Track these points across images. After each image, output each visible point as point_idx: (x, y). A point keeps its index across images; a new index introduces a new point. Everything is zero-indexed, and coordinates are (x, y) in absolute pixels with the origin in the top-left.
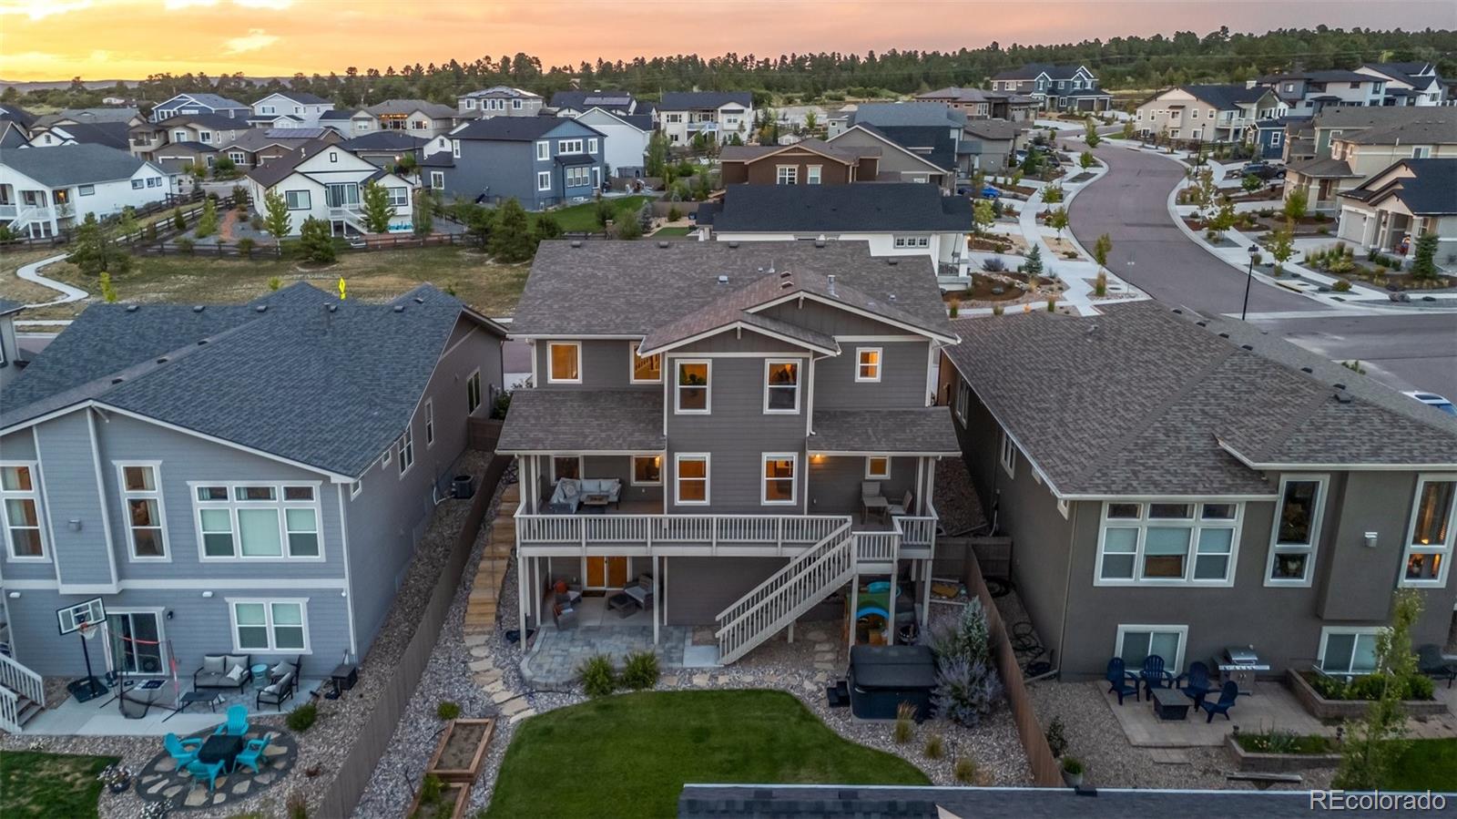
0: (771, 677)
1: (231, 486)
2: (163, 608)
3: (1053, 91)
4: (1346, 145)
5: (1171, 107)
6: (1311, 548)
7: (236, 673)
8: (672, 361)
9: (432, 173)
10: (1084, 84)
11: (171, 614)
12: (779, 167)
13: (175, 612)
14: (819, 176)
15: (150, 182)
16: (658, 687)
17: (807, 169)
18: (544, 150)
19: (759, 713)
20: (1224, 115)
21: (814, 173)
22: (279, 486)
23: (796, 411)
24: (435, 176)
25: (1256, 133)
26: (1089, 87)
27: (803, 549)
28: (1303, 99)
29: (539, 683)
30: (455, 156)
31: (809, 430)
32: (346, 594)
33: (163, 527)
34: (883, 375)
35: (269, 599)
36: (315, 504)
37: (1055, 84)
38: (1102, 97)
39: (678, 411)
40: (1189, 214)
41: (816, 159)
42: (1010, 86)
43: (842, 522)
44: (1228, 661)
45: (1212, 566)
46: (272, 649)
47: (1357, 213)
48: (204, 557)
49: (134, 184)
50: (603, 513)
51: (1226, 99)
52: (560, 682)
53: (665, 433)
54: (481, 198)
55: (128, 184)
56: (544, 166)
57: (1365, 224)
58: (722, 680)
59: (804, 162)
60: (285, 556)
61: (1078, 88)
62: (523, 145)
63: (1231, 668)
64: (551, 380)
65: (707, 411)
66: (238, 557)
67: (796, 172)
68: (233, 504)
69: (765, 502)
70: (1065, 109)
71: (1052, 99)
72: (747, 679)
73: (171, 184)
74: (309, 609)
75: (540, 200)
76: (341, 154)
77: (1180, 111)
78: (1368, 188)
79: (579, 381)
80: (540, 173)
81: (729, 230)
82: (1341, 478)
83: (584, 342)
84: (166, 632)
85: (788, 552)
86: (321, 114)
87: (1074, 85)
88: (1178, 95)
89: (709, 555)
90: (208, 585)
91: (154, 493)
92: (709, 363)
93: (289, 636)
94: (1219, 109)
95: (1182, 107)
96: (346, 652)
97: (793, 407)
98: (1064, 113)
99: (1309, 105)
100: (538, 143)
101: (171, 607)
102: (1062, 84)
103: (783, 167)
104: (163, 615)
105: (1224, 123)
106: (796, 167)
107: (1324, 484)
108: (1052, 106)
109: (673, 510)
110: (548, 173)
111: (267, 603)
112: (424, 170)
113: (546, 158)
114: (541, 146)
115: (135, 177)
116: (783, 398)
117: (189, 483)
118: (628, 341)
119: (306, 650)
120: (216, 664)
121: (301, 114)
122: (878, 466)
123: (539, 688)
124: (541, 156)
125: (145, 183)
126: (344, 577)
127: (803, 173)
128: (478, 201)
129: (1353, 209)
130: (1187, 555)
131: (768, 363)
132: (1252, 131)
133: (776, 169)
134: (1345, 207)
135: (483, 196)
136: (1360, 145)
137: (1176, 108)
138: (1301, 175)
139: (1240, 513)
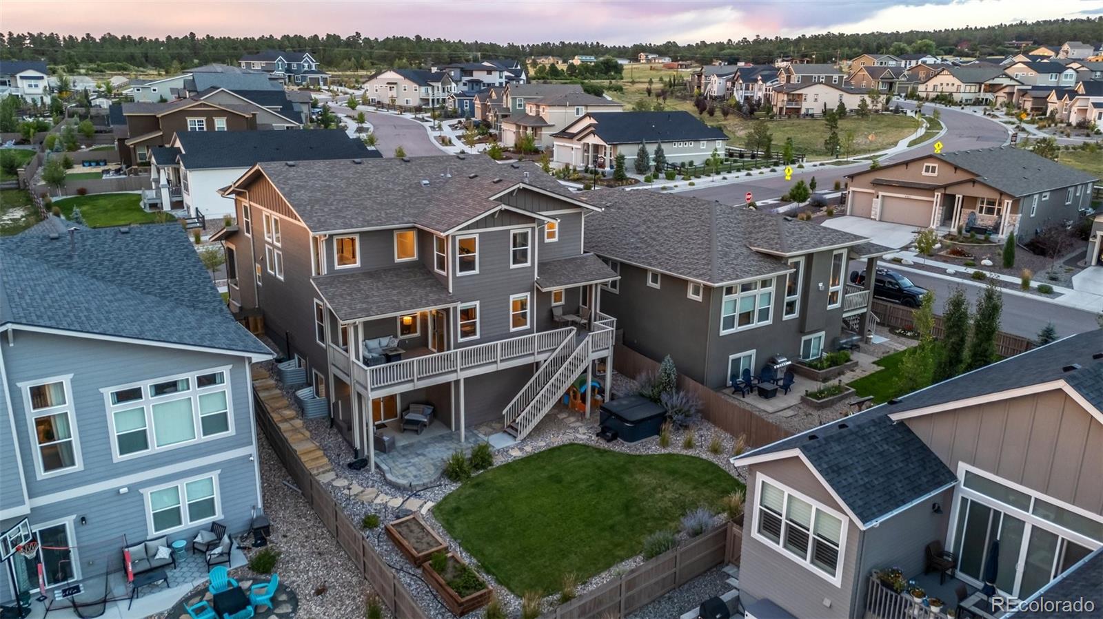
0: (555, 439)
1: (146, 386)
2: (74, 517)
3: (288, 70)
4: (538, 106)
5: (388, 83)
6: (797, 297)
7: (164, 553)
8: (454, 237)
10: (310, 66)
11: (83, 519)
12: (189, 119)
13: (87, 517)
14: (225, 126)
16: (497, 464)
17: (213, 120)
19: (573, 458)
20: (423, 89)
21: (220, 123)
22: (192, 376)
23: (529, 264)
25: (454, 101)
26: (314, 69)
27: (547, 354)
28: (461, 81)
29: (418, 485)
31: (536, 276)
32: (255, 458)
33: (75, 439)
34: (559, 236)
35: (183, 480)
36: (226, 386)
37: (289, 65)
38: (324, 76)
39: (459, 274)
40: (459, 151)
41: (221, 113)
42: (255, 65)
43: (571, 331)
44: (776, 363)
45: (764, 314)
46: (187, 524)
47: (564, 146)
48: (118, 457)
50: (400, 360)
51: (422, 78)
52: (433, 480)
53: (451, 291)
57: (573, 152)
58: (528, 449)
59: (211, 115)
60: (200, 438)
61: (306, 69)
63: (778, 366)
64: (337, 267)
65: (477, 271)
66: (154, 448)
67: (204, 123)
68: (149, 400)
69: (512, 330)
70: (301, 84)
71: (289, 76)
72: (541, 444)
74: (220, 479)
77: (395, 86)
78: (567, 131)
79: (358, 264)
81: (197, 167)
82: (809, 257)
83: (362, 234)
84: (78, 538)
85: (541, 358)
87: (304, 67)
88: (391, 75)
89: (495, 370)
90: (121, 483)
91: (64, 407)
92: (477, 237)
93: (202, 508)
94: (420, 85)
95: (396, 83)
96: (254, 508)
97: (526, 262)
98: (301, 87)
99: (465, 84)
101: (82, 513)
102: (294, 66)
103: (193, 119)
104: (75, 523)
105: (424, 95)
106: (204, 119)
107: (802, 261)
108: (289, 81)
109: (458, 346)
111: (182, 484)
116: (520, 257)
117: (102, 390)
118: (392, 231)
119: (218, 516)
120: (139, 551)
122: (558, 296)
123: (418, 489)
126: (252, 444)
127: (211, 124)
129: (562, 144)
130: (754, 311)
131: (512, 232)
132: (452, 100)
133: (186, 120)
134: (555, 143)
136: (549, 106)
137: (392, 84)
138: (517, 125)
139: (774, 283)
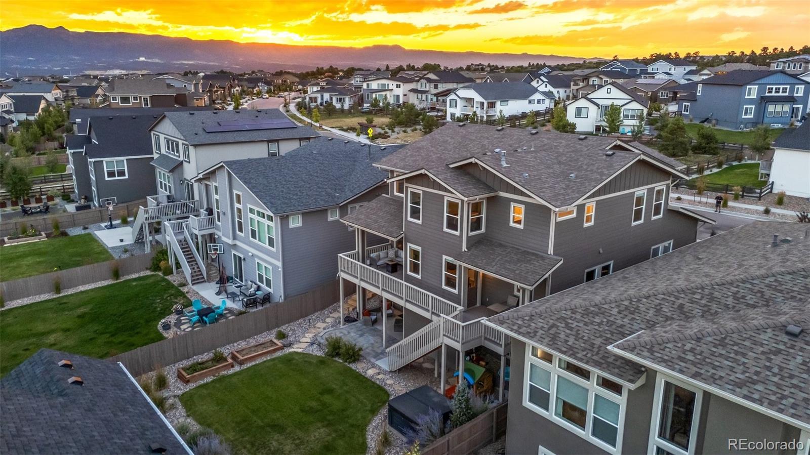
1: (256, 209)
2: (243, 256)
8: (407, 188)
9: (684, 104)
11: (244, 259)
15: (539, 101)
16: (353, 366)
18: (753, 91)
22: (265, 213)
23: (459, 233)
24: (685, 105)
30: (698, 94)
31: (464, 248)
33: (243, 221)
34: (525, 224)
36: (273, 224)
39: (409, 218)
48: (251, 238)
49: (530, 102)
54: (707, 120)
55: (527, 101)
56: (751, 102)
58: (379, 377)
60: (267, 245)
62: (737, 88)
65: (420, 222)
66: (257, 241)
68: (256, 217)
72: (389, 381)
73: (550, 102)
74: (272, 272)
75: (741, 123)
76: (614, 90)
80: (745, 106)
84: (244, 266)
86: (686, 72)
90: (251, 251)
91: (241, 206)
92: (421, 194)
97: (457, 231)
100: (748, 87)
101: (245, 256)
109: (407, 276)
110: (753, 107)
111: (263, 265)
112: (681, 102)
113: (754, 96)
114: (750, 89)
115: (530, 98)
121: (672, 71)
124: (749, 95)
125: (536, 101)
128: (703, 122)
131: (446, 199)
135: (708, 119)
